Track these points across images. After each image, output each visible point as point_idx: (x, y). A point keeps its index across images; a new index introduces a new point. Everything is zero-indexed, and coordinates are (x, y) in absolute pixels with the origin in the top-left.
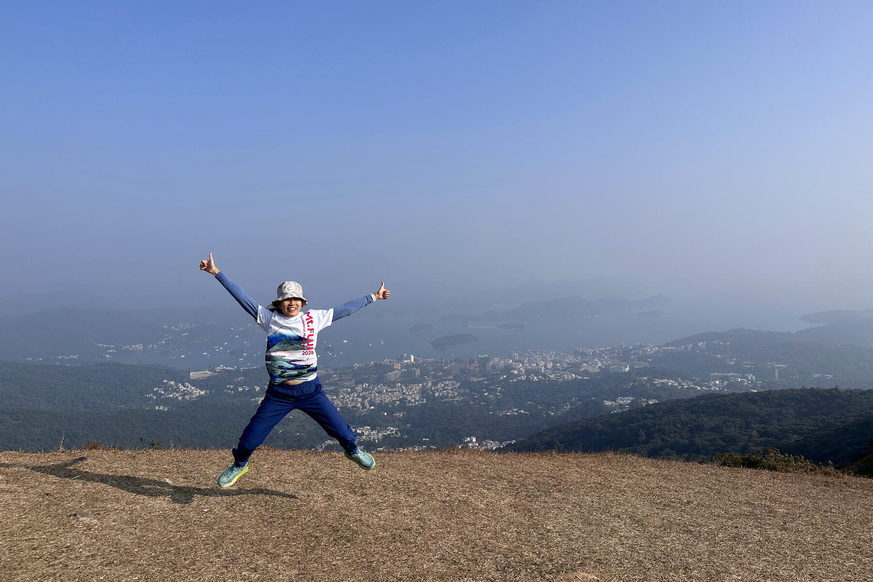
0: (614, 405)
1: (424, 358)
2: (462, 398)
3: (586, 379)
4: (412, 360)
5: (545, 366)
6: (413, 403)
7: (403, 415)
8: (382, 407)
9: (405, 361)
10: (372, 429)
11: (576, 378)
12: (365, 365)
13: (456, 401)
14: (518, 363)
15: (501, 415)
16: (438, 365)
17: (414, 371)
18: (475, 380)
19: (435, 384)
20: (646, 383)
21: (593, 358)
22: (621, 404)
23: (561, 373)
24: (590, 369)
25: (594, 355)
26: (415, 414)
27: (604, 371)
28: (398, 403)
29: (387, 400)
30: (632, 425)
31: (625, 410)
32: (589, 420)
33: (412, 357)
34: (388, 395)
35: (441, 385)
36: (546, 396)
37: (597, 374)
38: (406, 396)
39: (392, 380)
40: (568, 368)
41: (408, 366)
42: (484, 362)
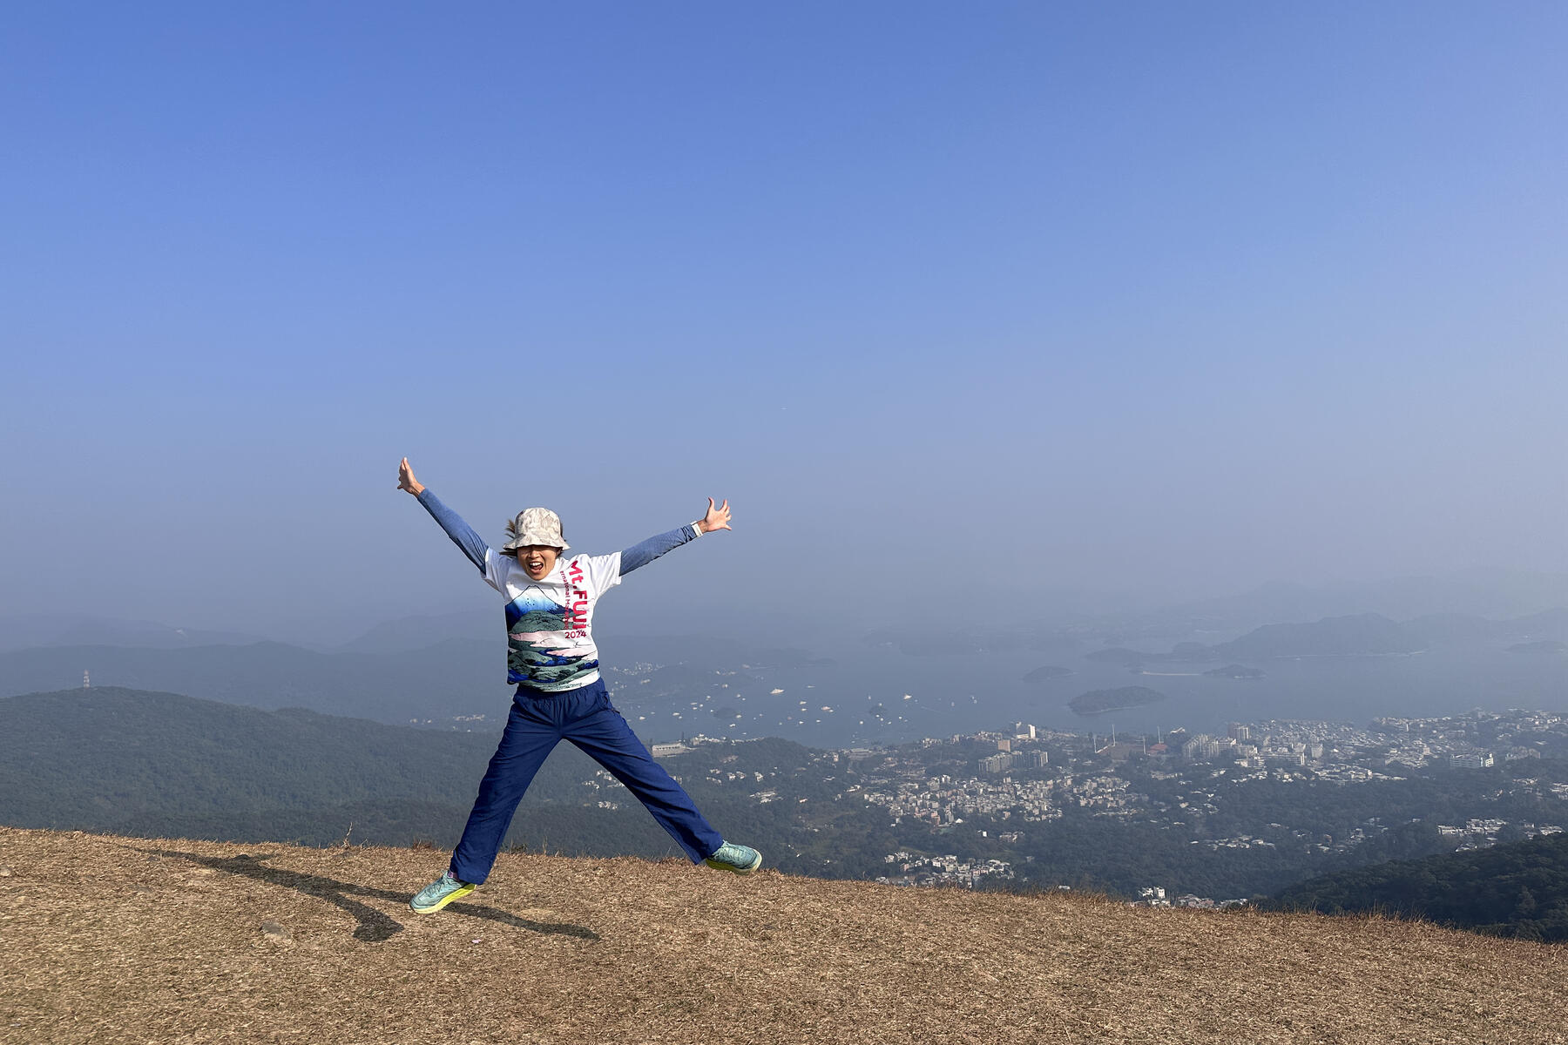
0: (1461, 835)
1: (1055, 731)
2: (1134, 811)
3: (1397, 780)
4: (1033, 734)
5: (1308, 753)
6: (1037, 816)
7: (1018, 838)
8: (977, 820)
9: (1019, 737)
10: (961, 861)
11: (1375, 778)
12: (943, 742)
13: (1123, 816)
14: (1249, 746)
15: (1216, 847)
16: (1084, 745)
17: (1038, 756)
18: (1161, 778)
19: (1078, 782)
20: (1535, 791)
21: (1412, 739)
22: (1478, 834)
23: (1343, 768)
24: (1407, 761)
25: (1414, 732)
26: (1041, 837)
27: (1436, 765)
28: (1007, 814)
29: (986, 808)
30: (1503, 877)
31: (1487, 846)
32: (1405, 863)
33: (1033, 729)
34: (989, 798)
35: (1091, 785)
36: (1310, 812)
37: (1423, 770)
38: (1022, 802)
39: (995, 772)
40: (1356, 758)
41: (1024, 746)
42: (1177, 743)
